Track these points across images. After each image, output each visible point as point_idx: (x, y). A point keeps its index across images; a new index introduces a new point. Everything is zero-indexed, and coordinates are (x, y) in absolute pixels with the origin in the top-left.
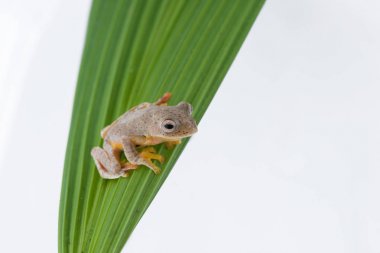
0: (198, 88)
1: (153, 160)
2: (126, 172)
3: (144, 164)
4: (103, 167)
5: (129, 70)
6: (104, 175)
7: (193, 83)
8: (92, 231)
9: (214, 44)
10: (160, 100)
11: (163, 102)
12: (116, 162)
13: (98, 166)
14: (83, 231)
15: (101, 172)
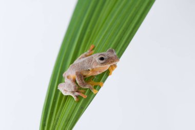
5: (88, 30)
7: (118, 35)
8: (58, 119)
9: (132, 12)
14: (53, 119)
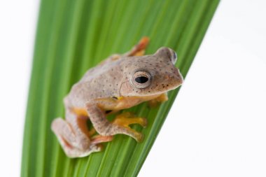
0: (184, 26)
1: (131, 126)
2: (98, 145)
3: (120, 132)
4: (68, 145)
6: (71, 153)
10: (134, 49)
11: (139, 50)
12: (83, 135)
13: (62, 143)
15: (66, 150)
